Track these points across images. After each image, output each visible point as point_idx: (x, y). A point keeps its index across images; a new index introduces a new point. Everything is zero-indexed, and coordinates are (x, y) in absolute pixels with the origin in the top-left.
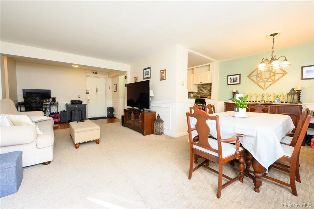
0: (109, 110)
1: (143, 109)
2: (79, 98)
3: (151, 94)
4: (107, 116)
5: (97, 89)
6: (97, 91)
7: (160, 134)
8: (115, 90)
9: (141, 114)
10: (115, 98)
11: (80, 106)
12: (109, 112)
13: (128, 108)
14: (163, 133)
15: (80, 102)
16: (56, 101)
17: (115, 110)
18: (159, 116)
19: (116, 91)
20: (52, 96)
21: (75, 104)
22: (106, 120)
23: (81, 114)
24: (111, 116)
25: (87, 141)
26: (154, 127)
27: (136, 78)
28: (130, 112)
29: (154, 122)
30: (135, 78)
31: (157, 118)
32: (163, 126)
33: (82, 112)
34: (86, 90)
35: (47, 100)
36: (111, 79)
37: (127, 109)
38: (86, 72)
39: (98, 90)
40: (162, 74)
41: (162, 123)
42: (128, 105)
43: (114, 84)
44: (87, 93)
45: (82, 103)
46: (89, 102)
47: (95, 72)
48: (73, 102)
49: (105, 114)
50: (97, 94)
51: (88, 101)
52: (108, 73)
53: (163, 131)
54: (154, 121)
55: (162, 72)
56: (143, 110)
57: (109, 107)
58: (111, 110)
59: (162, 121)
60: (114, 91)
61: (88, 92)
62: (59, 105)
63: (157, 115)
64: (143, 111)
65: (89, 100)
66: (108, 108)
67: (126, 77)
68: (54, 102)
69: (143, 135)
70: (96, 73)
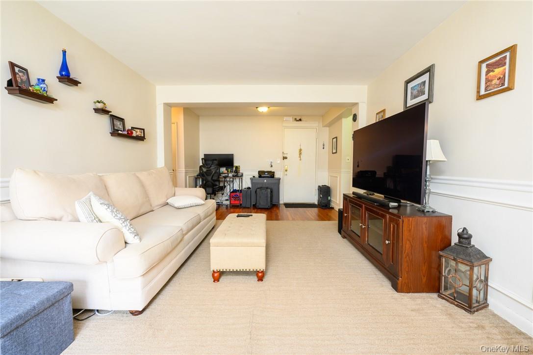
0: (321, 191)
1: (399, 202)
2: (272, 166)
3: (433, 151)
4: (316, 203)
5: (300, 150)
6: (300, 154)
7: (470, 307)
8: (334, 151)
9: (388, 216)
10: (333, 167)
11: (271, 180)
12: (321, 196)
13: (354, 193)
14: (484, 305)
15: (272, 175)
16: (241, 172)
17: (333, 193)
18: (464, 237)
19: (336, 153)
20: (236, 164)
21: (264, 177)
22: (315, 210)
23: (269, 195)
24: (324, 204)
25: (235, 270)
26: (440, 272)
27: (382, 114)
28: (356, 204)
29: (441, 253)
30: (377, 114)
31: (455, 239)
32: (486, 279)
33: (271, 192)
34: (283, 153)
35: (229, 170)
36: (328, 128)
37: (352, 196)
38: (284, 121)
39: (302, 152)
40: (488, 72)
41: (483, 267)
42: (354, 185)
43: (333, 139)
44: (285, 158)
45: (273, 175)
46: (286, 175)
47: (298, 119)
48: (261, 174)
49: (314, 199)
50: (300, 160)
51: (286, 173)
52: (322, 116)
53: (486, 299)
54: (442, 250)
55: (488, 66)
56: (396, 204)
57: (321, 185)
58: (325, 191)
59: (483, 259)
60: (333, 153)
61: (285, 156)
62: (244, 178)
63: (456, 229)
64: (398, 208)
65: (286, 171)
66: (319, 186)
67: (355, 118)
68: (237, 174)
69: (395, 287)
70: (300, 120)
